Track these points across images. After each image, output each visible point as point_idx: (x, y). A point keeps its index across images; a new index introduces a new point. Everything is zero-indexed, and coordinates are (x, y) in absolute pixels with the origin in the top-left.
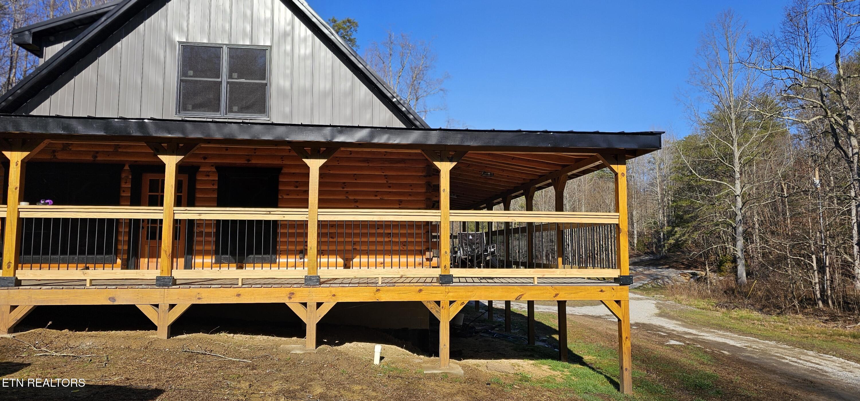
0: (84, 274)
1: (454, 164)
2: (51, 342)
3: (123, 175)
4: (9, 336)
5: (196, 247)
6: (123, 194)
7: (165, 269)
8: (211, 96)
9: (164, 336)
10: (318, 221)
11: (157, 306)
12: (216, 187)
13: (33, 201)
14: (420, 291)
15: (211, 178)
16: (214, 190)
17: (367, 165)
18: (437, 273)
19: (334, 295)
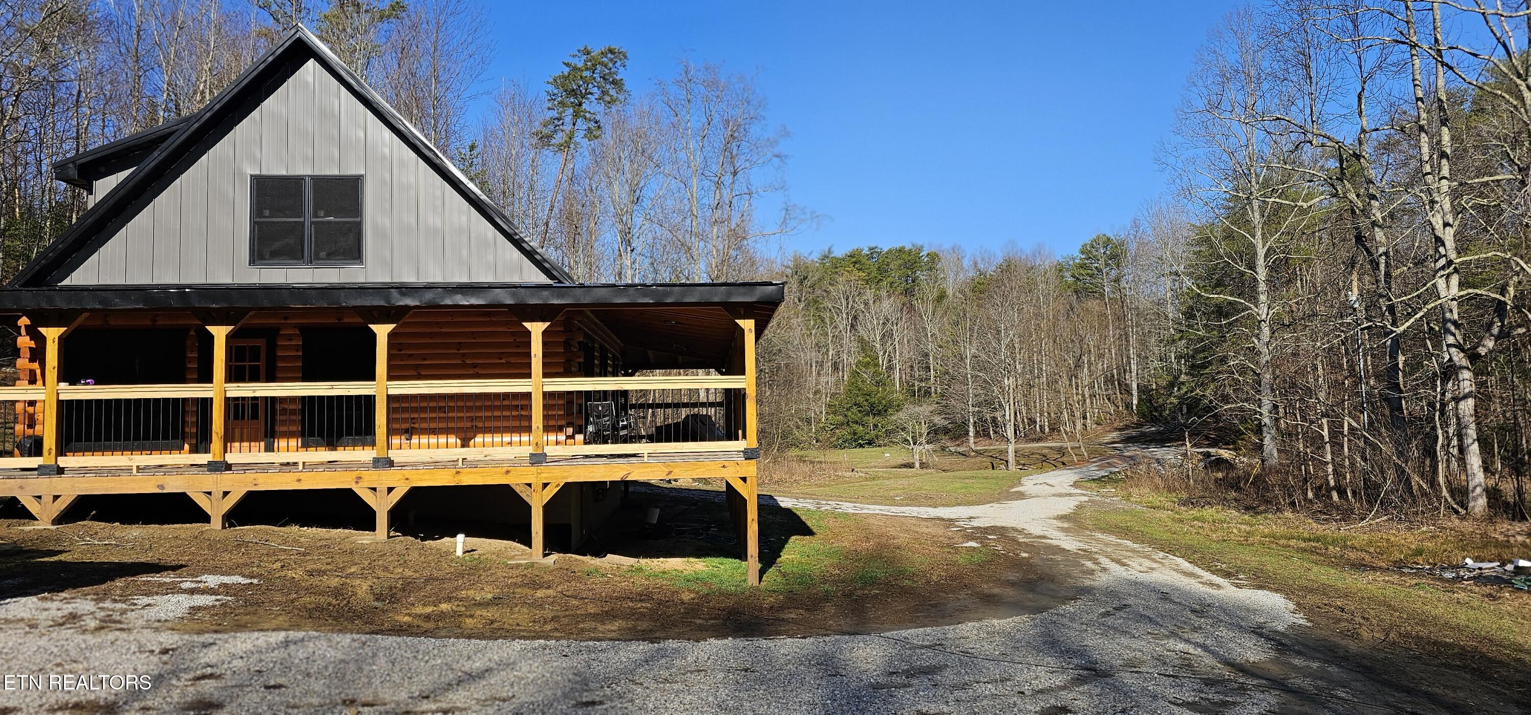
0: (130, 460)
1: (548, 324)
2: (96, 533)
3: (189, 343)
4: (54, 527)
5: (278, 428)
6: (190, 366)
7: (217, 452)
8: (292, 241)
9: (219, 527)
10: (388, 396)
11: (210, 493)
12: (300, 353)
13: (73, 382)
14: (508, 472)
15: (293, 343)
16: (297, 357)
17: (488, 319)
18: (527, 451)
19: (407, 479)
